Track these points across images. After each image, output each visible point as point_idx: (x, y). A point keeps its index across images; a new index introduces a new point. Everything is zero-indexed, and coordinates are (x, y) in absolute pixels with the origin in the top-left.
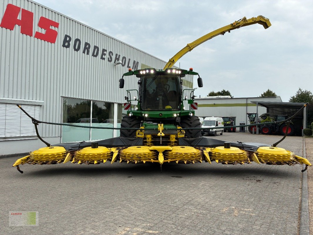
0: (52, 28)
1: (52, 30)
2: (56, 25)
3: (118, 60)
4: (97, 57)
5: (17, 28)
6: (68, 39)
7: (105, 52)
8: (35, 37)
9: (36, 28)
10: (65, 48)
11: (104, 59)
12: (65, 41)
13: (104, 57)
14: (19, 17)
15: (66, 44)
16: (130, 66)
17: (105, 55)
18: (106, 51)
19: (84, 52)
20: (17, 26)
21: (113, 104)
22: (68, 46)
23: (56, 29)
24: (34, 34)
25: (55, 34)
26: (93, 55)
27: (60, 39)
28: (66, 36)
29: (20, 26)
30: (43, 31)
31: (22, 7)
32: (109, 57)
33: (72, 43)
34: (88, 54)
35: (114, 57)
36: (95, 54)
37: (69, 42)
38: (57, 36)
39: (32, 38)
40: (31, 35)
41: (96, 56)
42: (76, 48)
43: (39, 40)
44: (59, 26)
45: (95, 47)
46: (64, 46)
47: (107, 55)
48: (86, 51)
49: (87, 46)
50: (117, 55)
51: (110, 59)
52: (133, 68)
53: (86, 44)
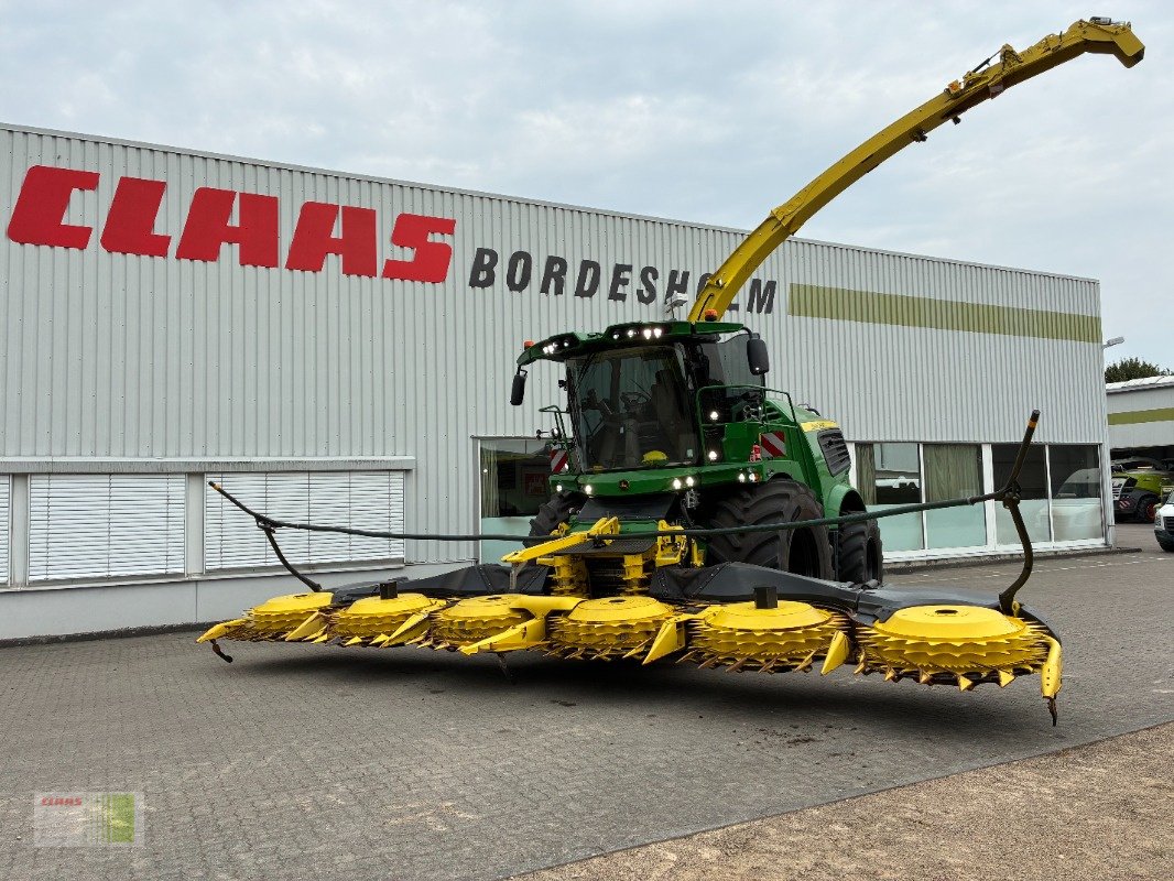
0: (435, 238)
1: (434, 244)
2: (447, 226)
3: (683, 289)
4: (595, 296)
5: (333, 262)
6: (487, 259)
7: (626, 275)
8: (385, 275)
9: (386, 250)
10: (478, 289)
11: (623, 297)
12: (478, 266)
13: (620, 290)
14: (337, 232)
15: (483, 276)
17: (625, 282)
18: (629, 268)
19: (545, 289)
20: (331, 256)
22: (490, 281)
23: (448, 239)
24: (380, 268)
25: (445, 252)
26: (580, 292)
27: (460, 267)
28: (481, 252)
29: (341, 256)
30: (408, 255)
31: (343, 203)
32: (643, 288)
33: (501, 270)
34: (559, 291)
35: (661, 286)
36: (586, 288)
37: (490, 269)
38: (451, 260)
39: (377, 280)
40: (372, 273)
41: (590, 293)
42: (517, 281)
43: (397, 281)
44: (458, 228)
45: (586, 265)
46: (474, 282)
47: (635, 283)
48: (553, 282)
49: (556, 268)
50: (674, 274)
51: (646, 294)
52: (750, 309)
53: (552, 261)
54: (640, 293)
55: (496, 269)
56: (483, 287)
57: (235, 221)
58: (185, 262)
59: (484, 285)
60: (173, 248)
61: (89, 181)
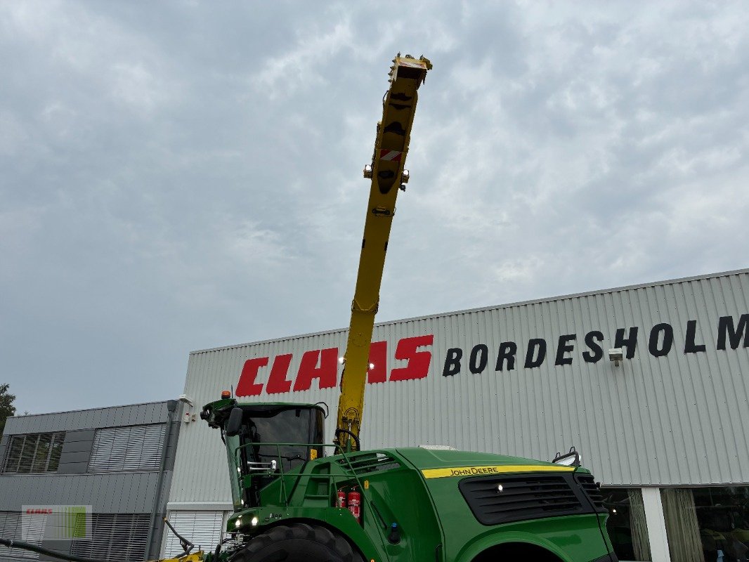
0: (421, 349)
1: (420, 353)
2: (428, 340)
3: (631, 345)
4: (544, 365)
6: (455, 355)
7: (571, 343)
8: (391, 379)
9: (392, 364)
10: (450, 377)
11: (569, 361)
12: (449, 361)
13: (566, 355)
15: (452, 367)
16: (697, 342)
17: (570, 349)
18: (573, 337)
19: (499, 367)
21: (637, 490)
22: (457, 370)
23: (428, 348)
24: (388, 375)
26: (529, 364)
27: (437, 363)
28: (450, 352)
30: (404, 364)
32: (589, 350)
33: (465, 362)
34: (510, 367)
36: (534, 359)
37: (457, 362)
38: (431, 360)
39: (387, 383)
40: (384, 380)
41: (538, 363)
42: (477, 366)
43: (398, 382)
44: (435, 340)
45: (532, 343)
46: (447, 373)
47: (580, 346)
48: (505, 361)
49: (508, 350)
50: (620, 333)
51: (592, 354)
52: (721, 346)
53: (503, 346)
54: (586, 355)
55: (461, 361)
56: (452, 375)
57: (318, 366)
58: (297, 392)
59: (453, 373)
60: (292, 387)
61: (264, 362)
